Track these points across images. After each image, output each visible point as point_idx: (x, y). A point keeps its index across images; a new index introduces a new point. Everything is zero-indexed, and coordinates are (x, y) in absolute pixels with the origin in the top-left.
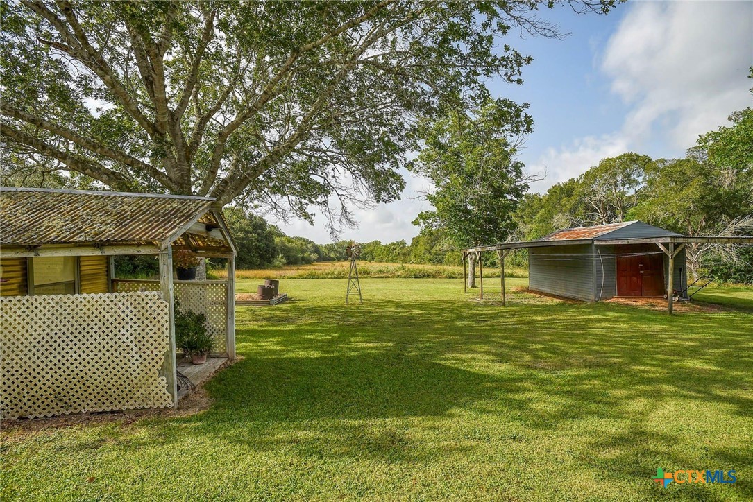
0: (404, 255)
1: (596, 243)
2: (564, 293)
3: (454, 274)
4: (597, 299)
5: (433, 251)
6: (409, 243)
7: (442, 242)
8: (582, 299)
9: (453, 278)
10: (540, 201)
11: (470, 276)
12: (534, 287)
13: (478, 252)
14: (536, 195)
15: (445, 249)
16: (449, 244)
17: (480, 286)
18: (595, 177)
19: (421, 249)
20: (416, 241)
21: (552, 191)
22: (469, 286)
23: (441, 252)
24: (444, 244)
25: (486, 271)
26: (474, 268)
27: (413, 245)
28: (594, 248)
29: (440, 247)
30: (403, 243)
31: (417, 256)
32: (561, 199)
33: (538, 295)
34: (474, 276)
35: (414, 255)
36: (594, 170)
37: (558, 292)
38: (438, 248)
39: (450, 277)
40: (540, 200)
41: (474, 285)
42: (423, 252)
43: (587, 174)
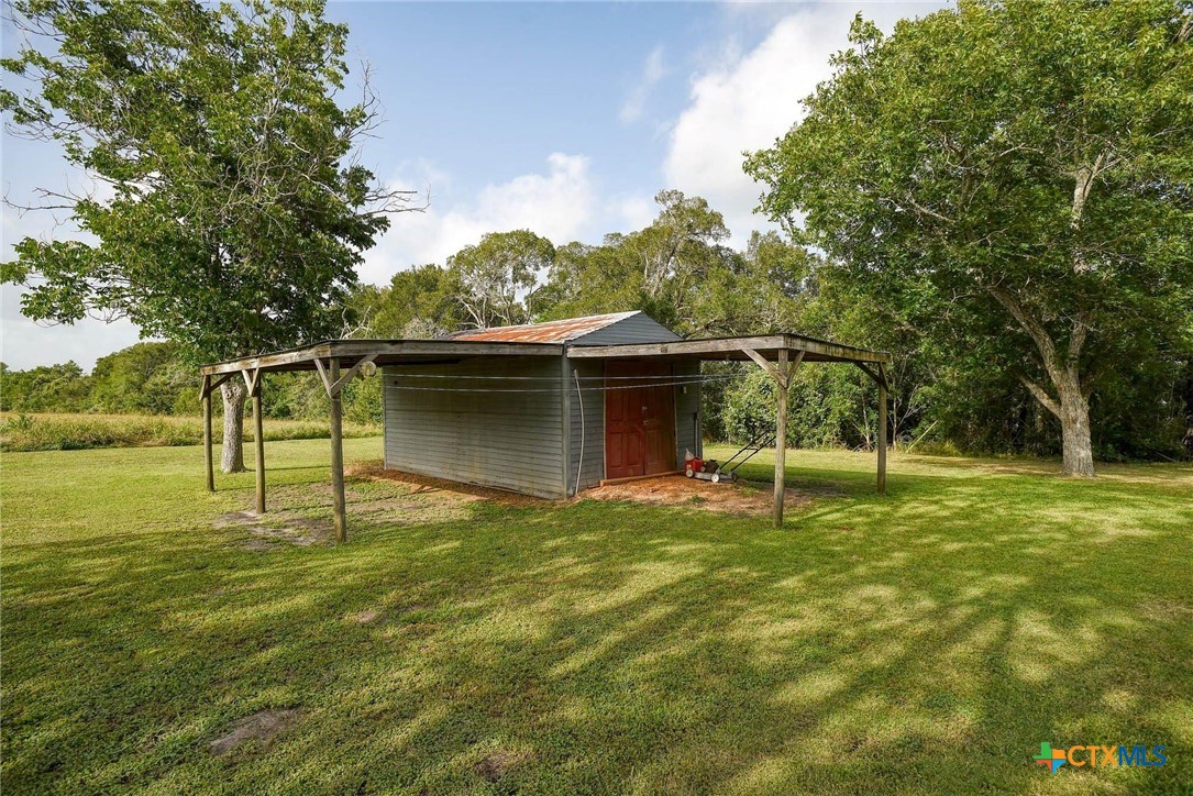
0: (72, 393)
1: (572, 353)
2: (480, 477)
3: (189, 434)
4: (571, 492)
5: (149, 385)
6: (88, 369)
7: (170, 367)
8: (536, 493)
9: (186, 444)
10: (376, 298)
11: (227, 440)
12: (399, 463)
13: (250, 372)
14: (370, 287)
15: (178, 382)
16: (187, 373)
17: (256, 465)
18: (471, 265)
19: (119, 382)
20: (106, 366)
21: (400, 280)
22: (223, 465)
23: (165, 388)
24: (175, 372)
25: (270, 426)
26: (239, 421)
27: (97, 373)
28: (565, 366)
29: (164, 378)
30: (73, 370)
31: (107, 398)
32: (415, 294)
33: (415, 487)
34: (240, 438)
35: (98, 394)
36: (470, 250)
37: (465, 476)
38: (159, 379)
39: (177, 444)
40: (377, 296)
41: (238, 465)
42: (122, 388)
43: (460, 258)
